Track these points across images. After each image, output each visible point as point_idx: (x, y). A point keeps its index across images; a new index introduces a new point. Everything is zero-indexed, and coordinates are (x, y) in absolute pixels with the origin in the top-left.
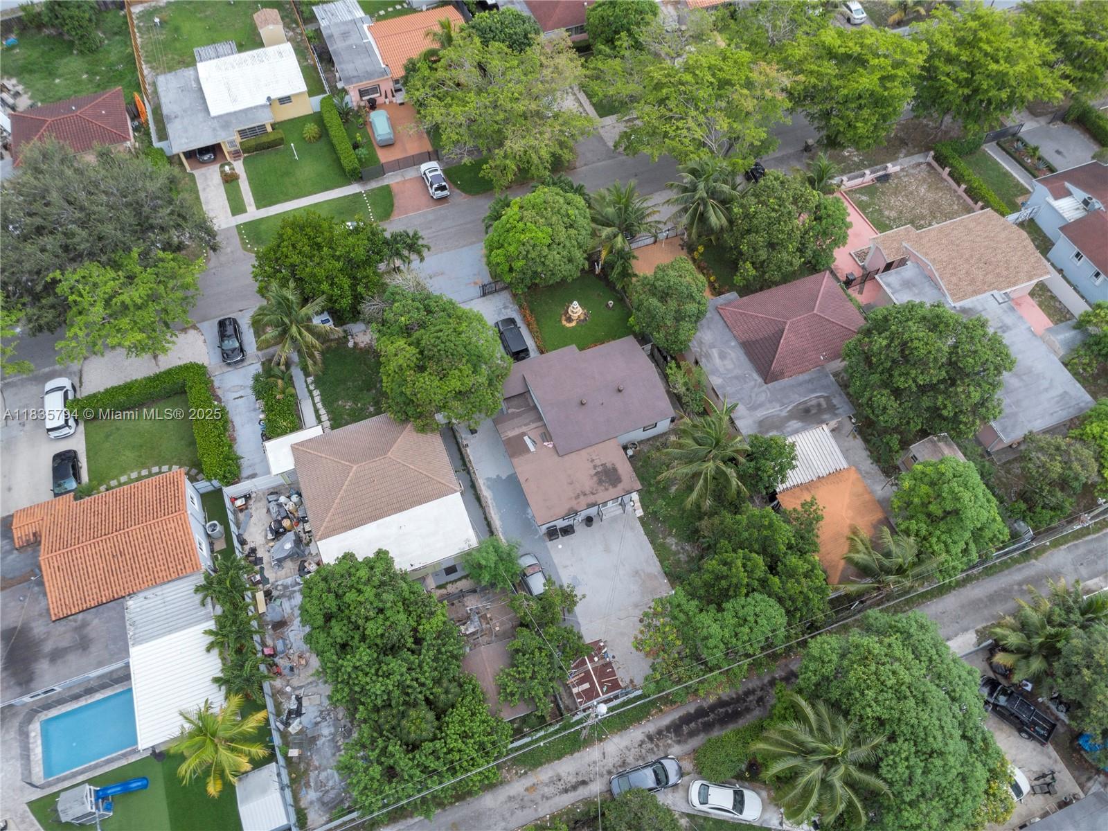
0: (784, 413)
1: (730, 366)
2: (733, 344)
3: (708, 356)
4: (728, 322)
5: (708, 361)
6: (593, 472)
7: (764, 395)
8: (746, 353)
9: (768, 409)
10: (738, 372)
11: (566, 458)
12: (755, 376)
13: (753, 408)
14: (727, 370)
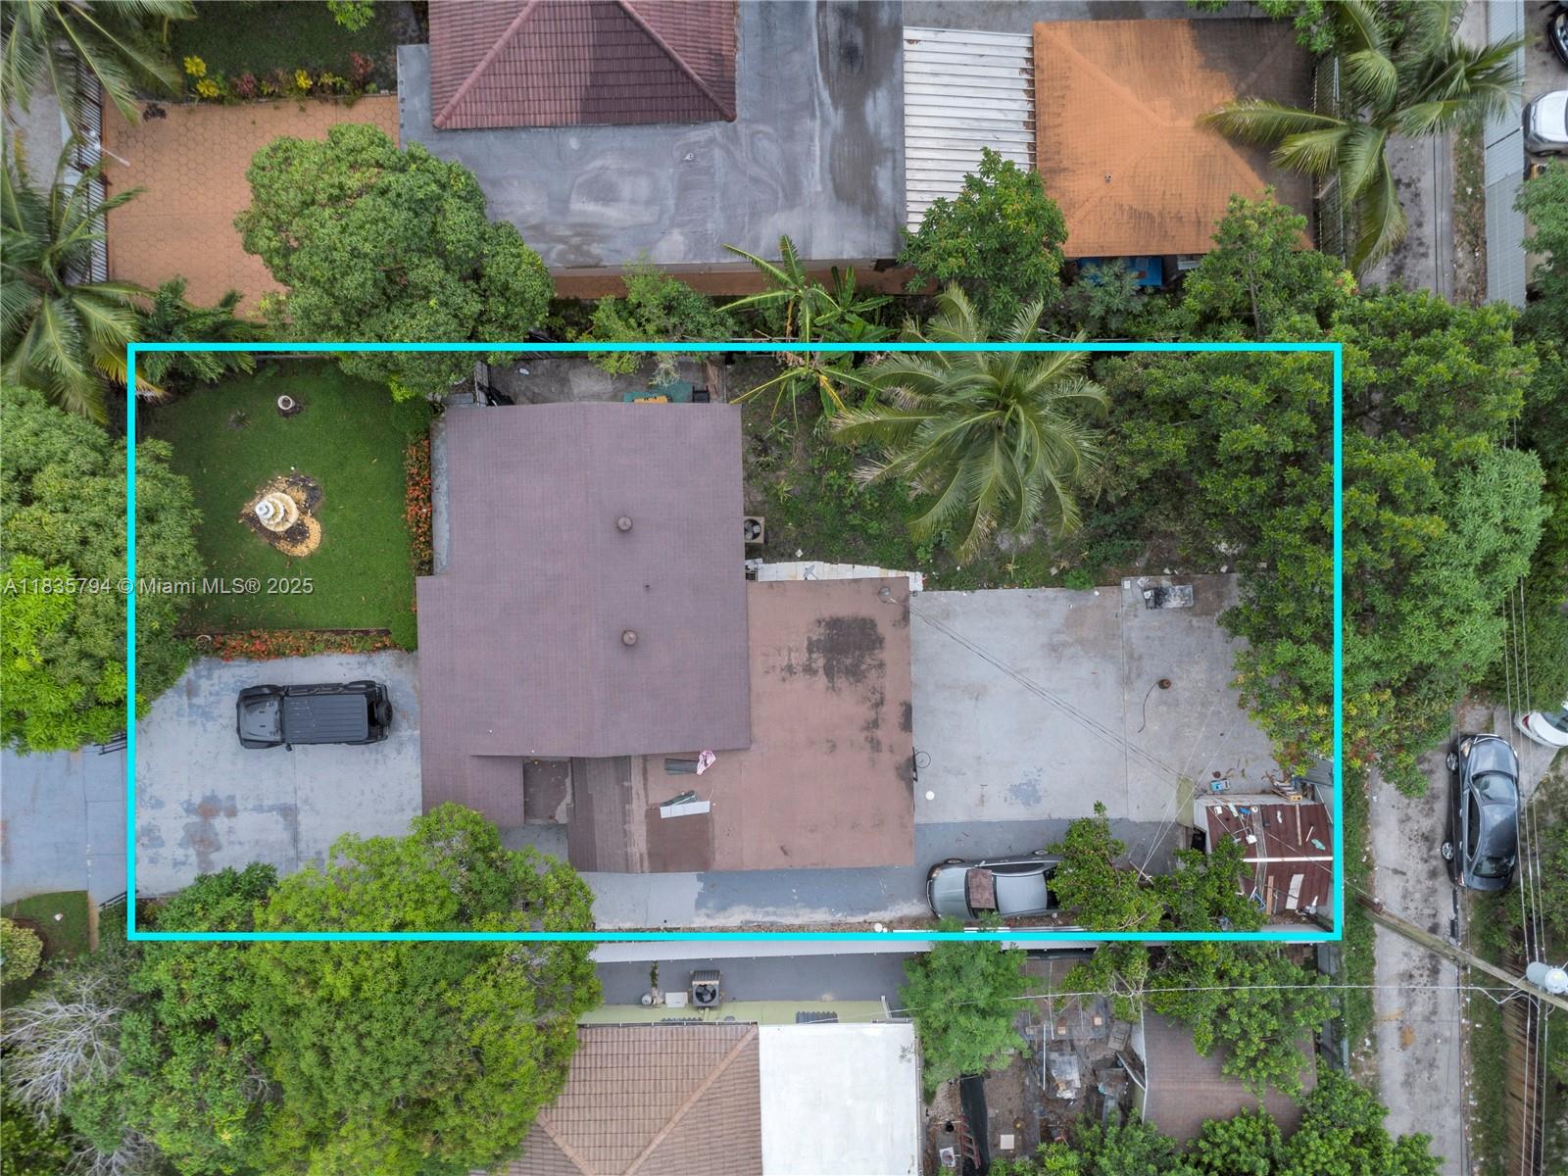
0: (837, 119)
1: (643, 187)
2: (573, 142)
3: (588, 231)
4: (499, 121)
5: (602, 239)
6: (821, 681)
7: (765, 144)
8: (617, 125)
9: (809, 153)
10: (667, 176)
11: (758, 731)
12: (699, 134)
13: (792, 193)
14: (649, 202)
